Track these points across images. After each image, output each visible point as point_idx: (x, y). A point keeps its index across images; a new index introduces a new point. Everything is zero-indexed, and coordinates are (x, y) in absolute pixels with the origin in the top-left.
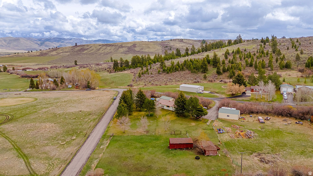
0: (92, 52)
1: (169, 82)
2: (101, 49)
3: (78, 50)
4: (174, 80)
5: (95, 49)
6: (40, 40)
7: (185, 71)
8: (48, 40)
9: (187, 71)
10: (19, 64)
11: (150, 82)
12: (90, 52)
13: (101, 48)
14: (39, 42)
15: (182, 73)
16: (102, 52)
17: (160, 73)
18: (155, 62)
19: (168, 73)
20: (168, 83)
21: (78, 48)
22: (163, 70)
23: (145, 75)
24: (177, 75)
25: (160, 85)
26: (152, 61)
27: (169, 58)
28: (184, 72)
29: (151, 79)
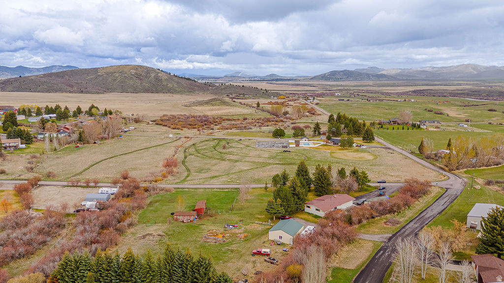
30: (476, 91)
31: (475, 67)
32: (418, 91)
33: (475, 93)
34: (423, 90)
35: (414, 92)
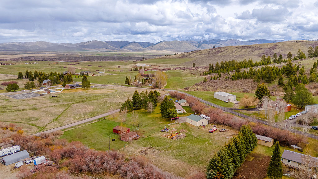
0: (226, 54)
2: (236, 51)
3: (214, 52)
5: (230, 51)
6: (199, 42)
8: (206, 42)
10: (160, 65)
12: (224, 55)
14: (197, 45)
15: (247, 81)
16: (236, 54)
30: (61, 57)
31: (46, 43)
32: (26, 57)
33: (61, 58)
34: (28, 57)
35: (23, 58)
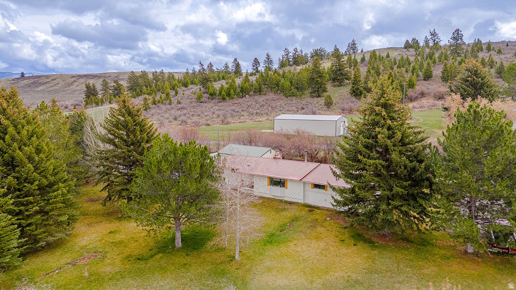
1: (232, 116)
3: (26, 85)
4: (245, 114)
5: (62, 83)
7: (265, 95)
9: (271, 96)
11: (176, 119)
12: (50, 89)
13: (75, 81)
15: (261, 99)
16: (78, 88)
17: (203, 99)
18: (186, 85)
19: (224, 99)
20: (229, 120)
21: (25, 81)
22: (211, 95)
23: (162, 106)
24: (249, 104)
25: (208, 125)
26: (179, 81)
27: (218, 77)
28: (263, 96)
29: (179, 112)
